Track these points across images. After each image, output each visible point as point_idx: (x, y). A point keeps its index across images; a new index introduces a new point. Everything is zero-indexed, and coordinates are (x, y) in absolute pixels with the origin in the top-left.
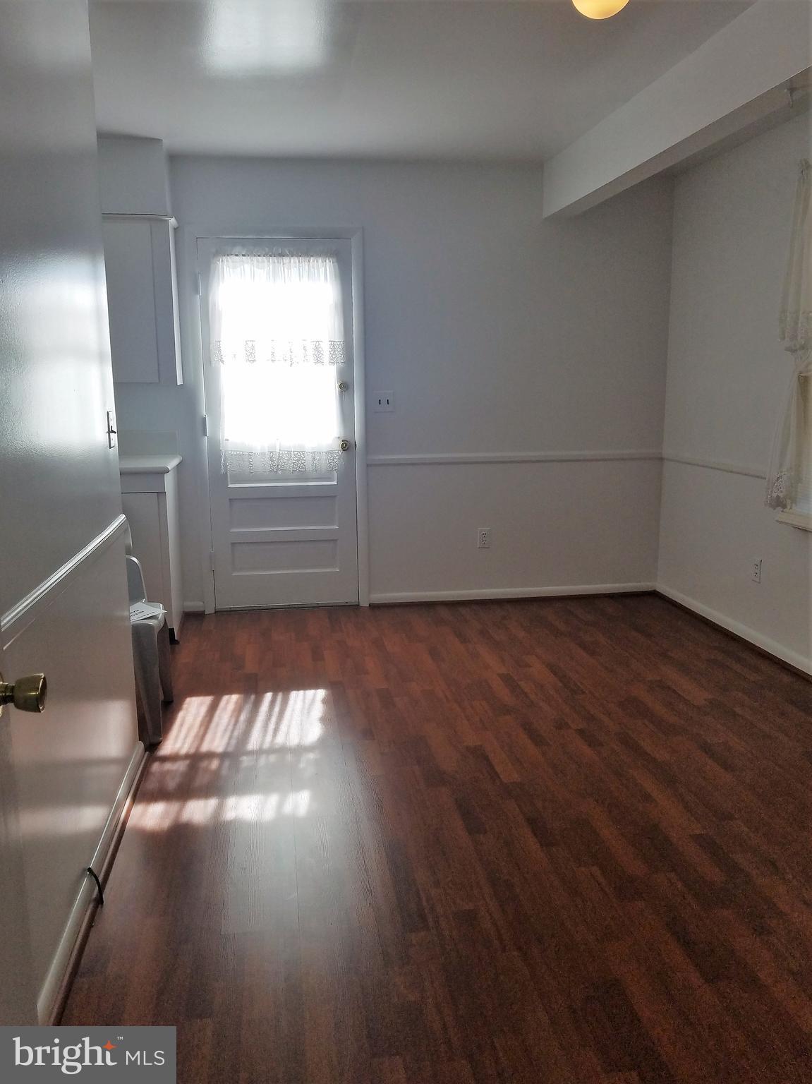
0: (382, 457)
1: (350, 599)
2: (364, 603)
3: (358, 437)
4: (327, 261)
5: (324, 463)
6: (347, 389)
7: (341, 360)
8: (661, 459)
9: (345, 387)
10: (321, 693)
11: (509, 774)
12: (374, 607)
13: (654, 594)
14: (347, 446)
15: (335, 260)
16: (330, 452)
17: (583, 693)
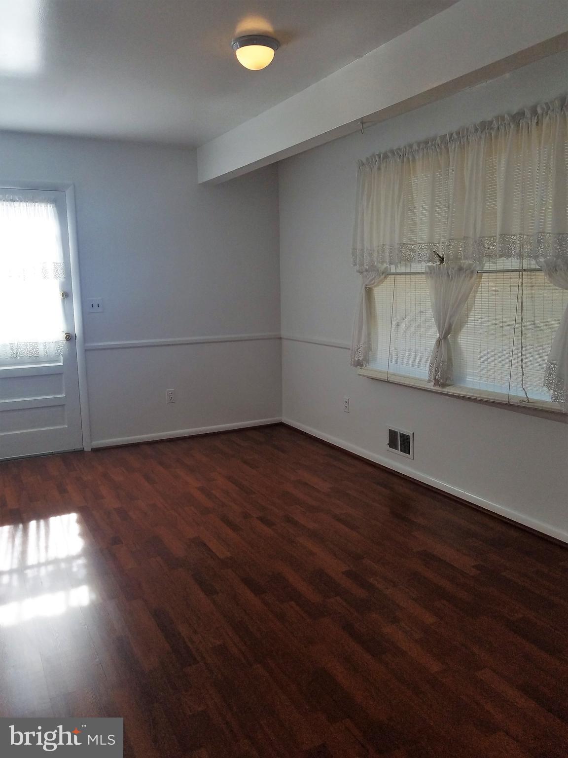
0: (96, 344)
1: (78, 447)
2: (87, 449)
3: (77, 330)
4: (48, 206)
5: (52, 350)
6: (68, 296)
7: (62, 276)
8: (280, 338)
9: (66, 295)
10: (73, 517)
11: (223, 552)
12: (96, 450)
13: (281, 425)
14: (70, 337)
15: (54, 205)
16: (57, 342)
17: (254, 493)
